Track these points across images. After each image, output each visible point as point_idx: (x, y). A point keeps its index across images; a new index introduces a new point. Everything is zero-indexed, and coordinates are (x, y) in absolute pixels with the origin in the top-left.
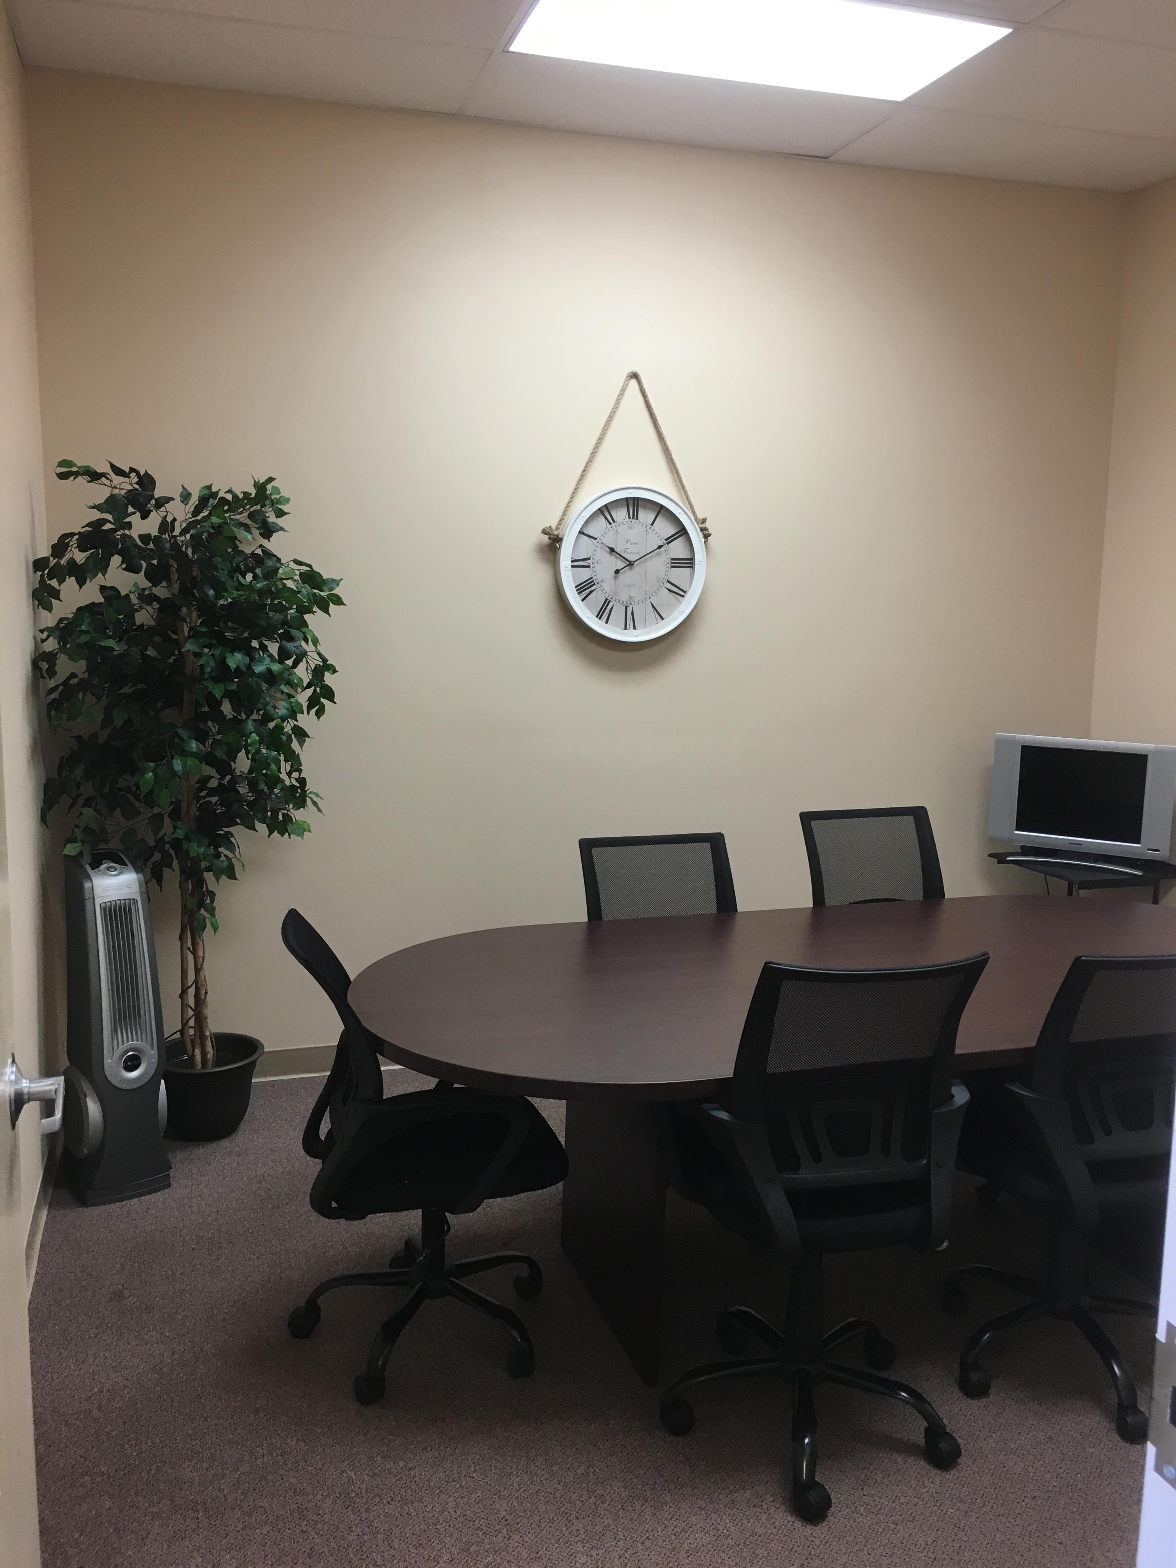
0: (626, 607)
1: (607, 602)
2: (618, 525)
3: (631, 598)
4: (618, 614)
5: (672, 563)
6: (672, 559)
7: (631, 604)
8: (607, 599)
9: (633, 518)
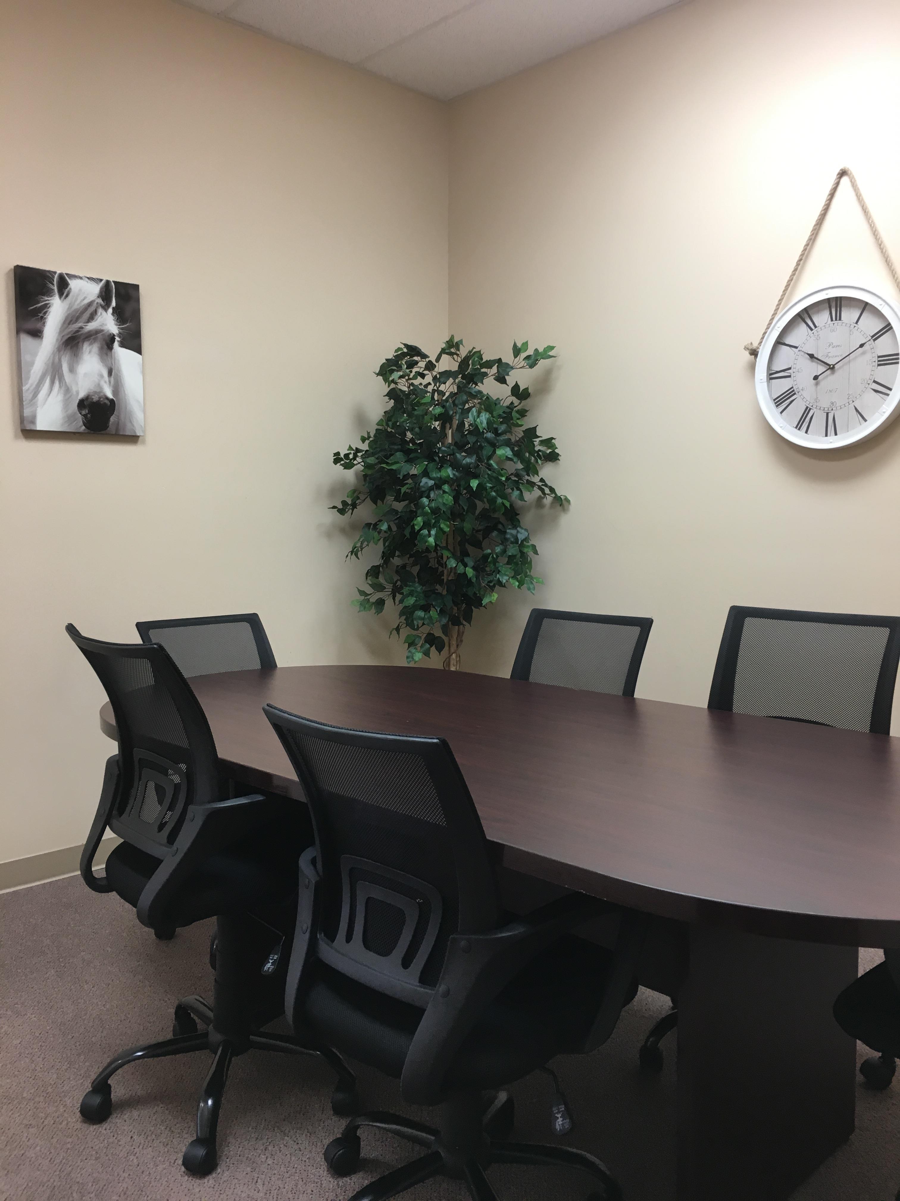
0: (827, 414)
1: (807, 410)
2: (819, 330)
3: (832, 403)
4: (818, 421)
5: (879, 361)
6: (879, 357)
7: (832, 410)
8: (807, 407)
9: (836, 320)
